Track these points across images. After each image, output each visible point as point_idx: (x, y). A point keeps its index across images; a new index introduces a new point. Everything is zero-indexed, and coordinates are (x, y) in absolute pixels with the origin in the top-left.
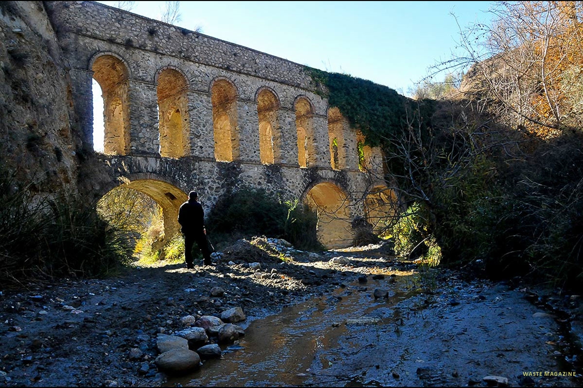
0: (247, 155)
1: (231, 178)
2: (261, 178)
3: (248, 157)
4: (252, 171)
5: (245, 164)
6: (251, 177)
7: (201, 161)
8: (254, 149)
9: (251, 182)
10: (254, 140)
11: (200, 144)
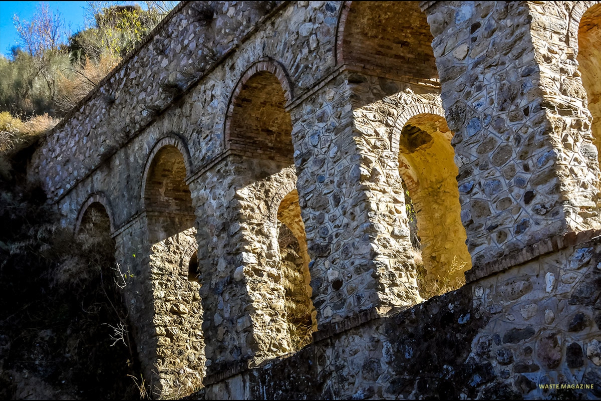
0: (494, 235)
1: (438, 369)
2: (578, 324)
3: (502, 235)
4: (529, 302)
5: (493, 280)
6: (529, 332)
7: (338, 336)
8: (521, 183)
9: (531, 361)
10: (518, 140)
11: (332, 275)
